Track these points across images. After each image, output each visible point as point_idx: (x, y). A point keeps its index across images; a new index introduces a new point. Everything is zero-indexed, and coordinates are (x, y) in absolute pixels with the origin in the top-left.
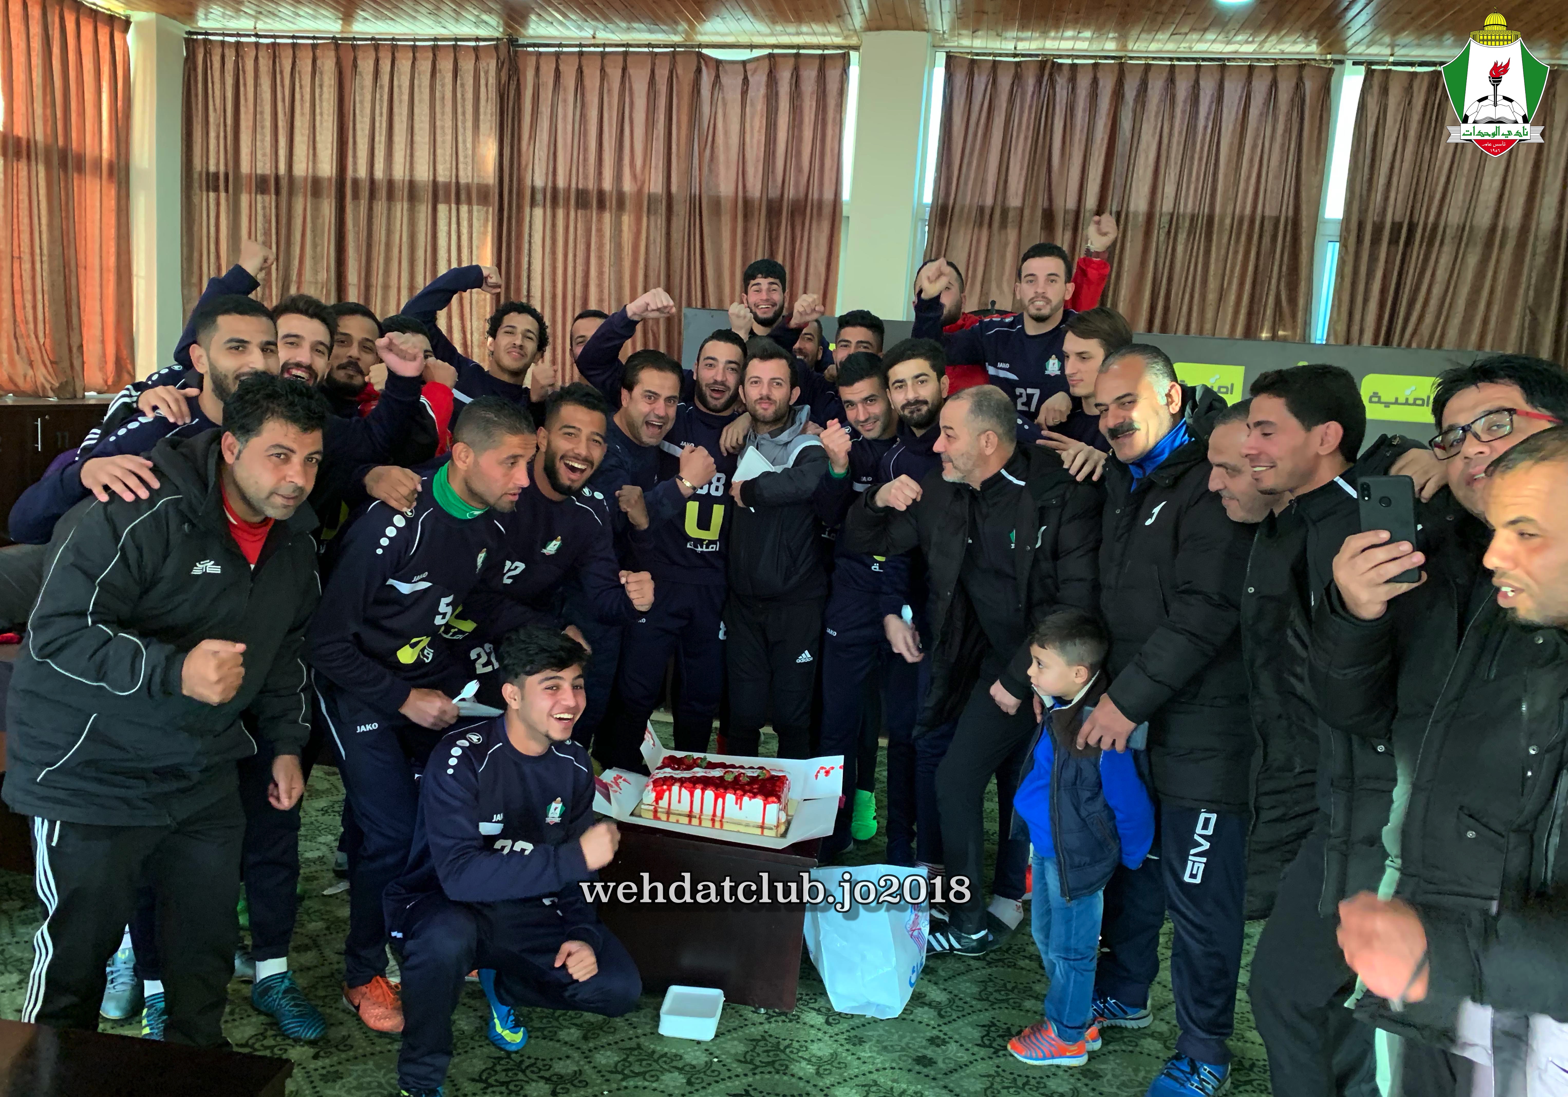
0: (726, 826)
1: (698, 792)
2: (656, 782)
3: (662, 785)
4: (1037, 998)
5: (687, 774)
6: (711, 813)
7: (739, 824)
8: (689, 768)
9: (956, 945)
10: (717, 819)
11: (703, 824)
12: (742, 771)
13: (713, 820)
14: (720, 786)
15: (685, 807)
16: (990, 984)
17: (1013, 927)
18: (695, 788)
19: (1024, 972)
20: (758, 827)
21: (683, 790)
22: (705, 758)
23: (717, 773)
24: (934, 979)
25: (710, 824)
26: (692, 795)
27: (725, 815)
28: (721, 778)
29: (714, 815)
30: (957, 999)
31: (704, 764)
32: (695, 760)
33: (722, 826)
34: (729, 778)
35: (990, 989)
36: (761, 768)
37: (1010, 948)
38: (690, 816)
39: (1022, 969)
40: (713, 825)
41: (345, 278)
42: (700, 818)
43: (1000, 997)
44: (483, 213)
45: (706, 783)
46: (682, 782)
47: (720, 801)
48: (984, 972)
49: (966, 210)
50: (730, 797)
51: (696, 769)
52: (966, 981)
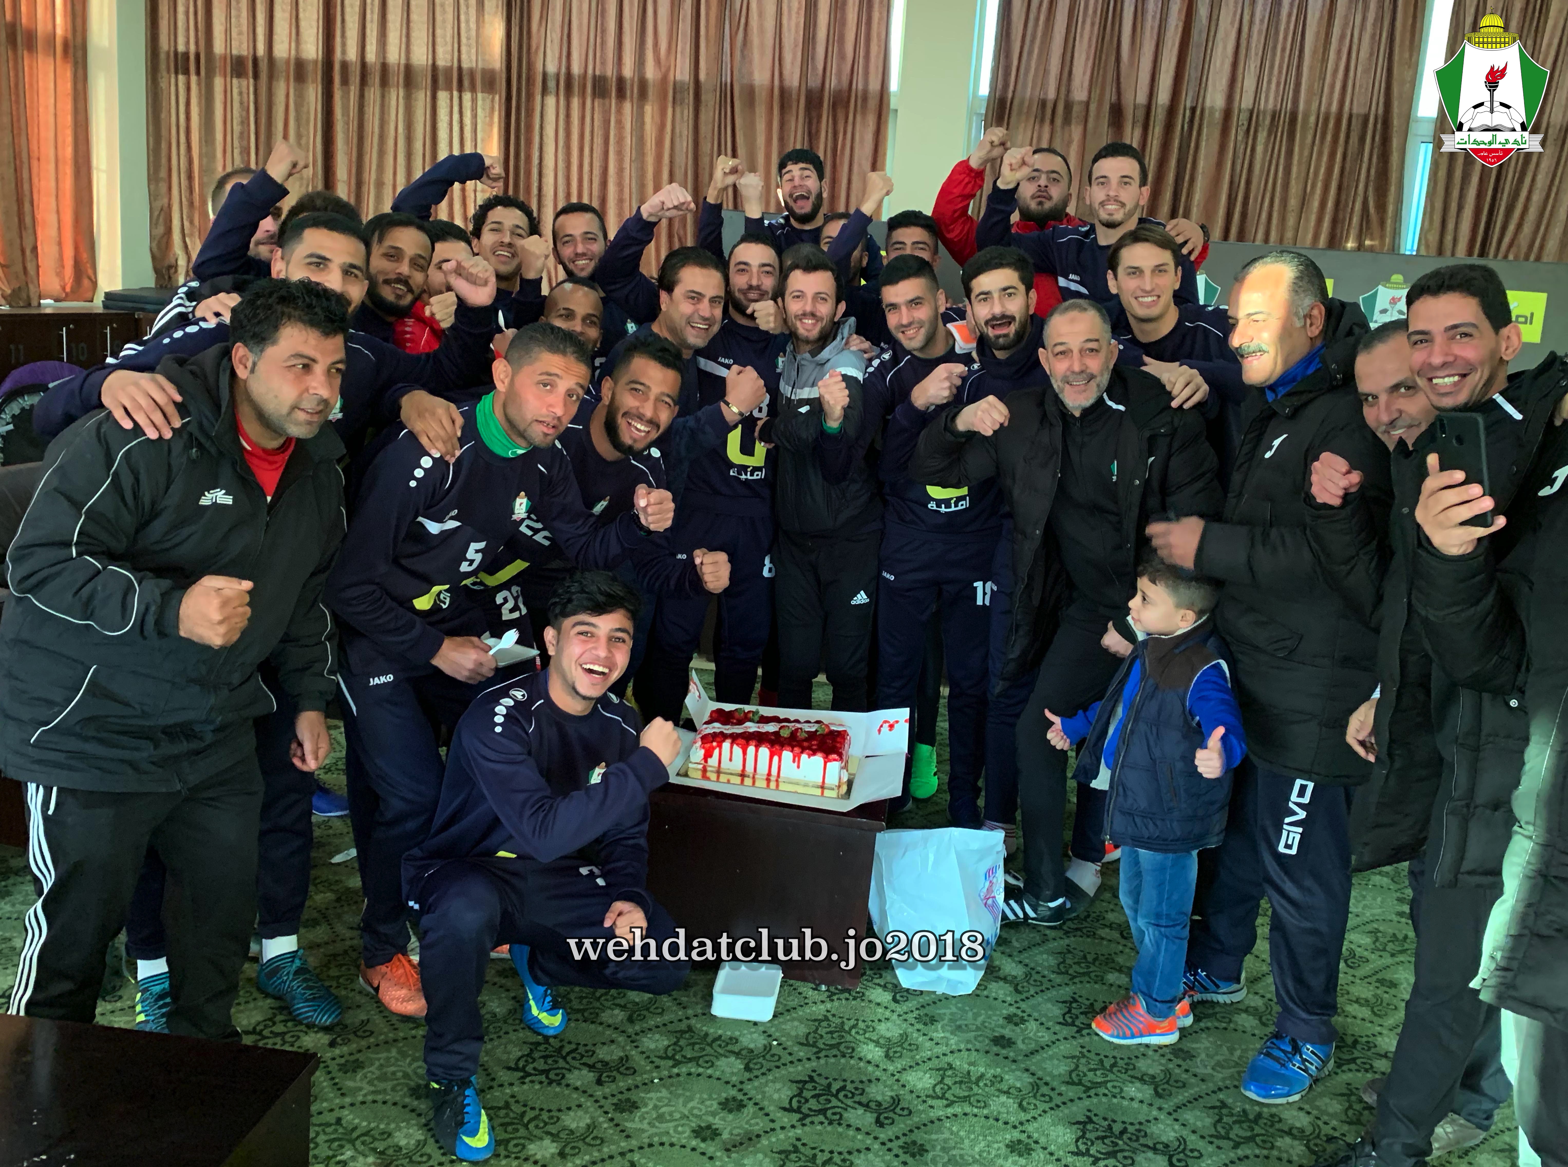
0: (782, 787)
1: (751, 749)
2: (705, 739)
3: (711, 741)
4: (1120, 971)
5: (738, 730)
6: (766, 772)
7: (797, 784)
8: (740, 722)
9: (1032, 914)
10: (773, 778)
11: (757, 784)
12: (798, 725)
13: (768, 780)
14: (776, 742)
15: (737, 765)
16: (1070, 956)
17: (1091, 892)
18: (748, 745)
19: (1105, 942)
20: (818, 787)
21: (735, 746)
22: (757, 712)
23: (771, 728)
24: (1008, 950)
25: (763, 784)
26: (745, 753)
27: (782, 774)
28: (776, 734)
29: (769, 774)
30: (1033, 972)
31: (756, 718)
32: (746, 714)
33: (777, 786)
34: (785, 733)
35: (1068, 961)
36: (818, 722)
37: (1088, 916)
38: (743, 775)
39: (1103, 939)
40: (768, 785)
41: (334, 174)
42: (754, 778)
43: (1082, 971)
44: (488, 102)
45: (760, 739)
46: (734, 738)
47: (776, 758)
48: (1062, 942)
49: (1026, 104)
50: (787, 755)
51: (748, 724)
52: (1041, 953)
